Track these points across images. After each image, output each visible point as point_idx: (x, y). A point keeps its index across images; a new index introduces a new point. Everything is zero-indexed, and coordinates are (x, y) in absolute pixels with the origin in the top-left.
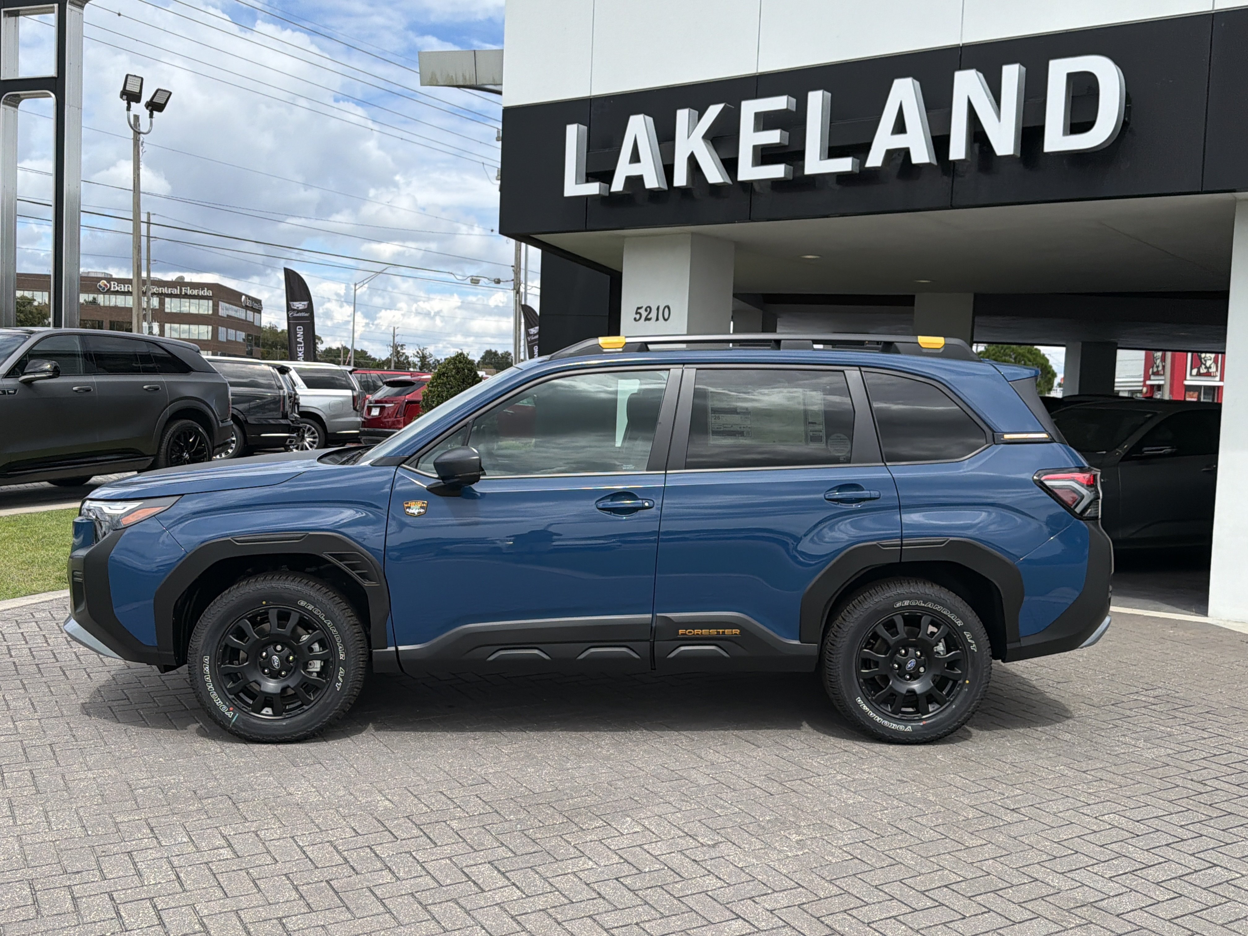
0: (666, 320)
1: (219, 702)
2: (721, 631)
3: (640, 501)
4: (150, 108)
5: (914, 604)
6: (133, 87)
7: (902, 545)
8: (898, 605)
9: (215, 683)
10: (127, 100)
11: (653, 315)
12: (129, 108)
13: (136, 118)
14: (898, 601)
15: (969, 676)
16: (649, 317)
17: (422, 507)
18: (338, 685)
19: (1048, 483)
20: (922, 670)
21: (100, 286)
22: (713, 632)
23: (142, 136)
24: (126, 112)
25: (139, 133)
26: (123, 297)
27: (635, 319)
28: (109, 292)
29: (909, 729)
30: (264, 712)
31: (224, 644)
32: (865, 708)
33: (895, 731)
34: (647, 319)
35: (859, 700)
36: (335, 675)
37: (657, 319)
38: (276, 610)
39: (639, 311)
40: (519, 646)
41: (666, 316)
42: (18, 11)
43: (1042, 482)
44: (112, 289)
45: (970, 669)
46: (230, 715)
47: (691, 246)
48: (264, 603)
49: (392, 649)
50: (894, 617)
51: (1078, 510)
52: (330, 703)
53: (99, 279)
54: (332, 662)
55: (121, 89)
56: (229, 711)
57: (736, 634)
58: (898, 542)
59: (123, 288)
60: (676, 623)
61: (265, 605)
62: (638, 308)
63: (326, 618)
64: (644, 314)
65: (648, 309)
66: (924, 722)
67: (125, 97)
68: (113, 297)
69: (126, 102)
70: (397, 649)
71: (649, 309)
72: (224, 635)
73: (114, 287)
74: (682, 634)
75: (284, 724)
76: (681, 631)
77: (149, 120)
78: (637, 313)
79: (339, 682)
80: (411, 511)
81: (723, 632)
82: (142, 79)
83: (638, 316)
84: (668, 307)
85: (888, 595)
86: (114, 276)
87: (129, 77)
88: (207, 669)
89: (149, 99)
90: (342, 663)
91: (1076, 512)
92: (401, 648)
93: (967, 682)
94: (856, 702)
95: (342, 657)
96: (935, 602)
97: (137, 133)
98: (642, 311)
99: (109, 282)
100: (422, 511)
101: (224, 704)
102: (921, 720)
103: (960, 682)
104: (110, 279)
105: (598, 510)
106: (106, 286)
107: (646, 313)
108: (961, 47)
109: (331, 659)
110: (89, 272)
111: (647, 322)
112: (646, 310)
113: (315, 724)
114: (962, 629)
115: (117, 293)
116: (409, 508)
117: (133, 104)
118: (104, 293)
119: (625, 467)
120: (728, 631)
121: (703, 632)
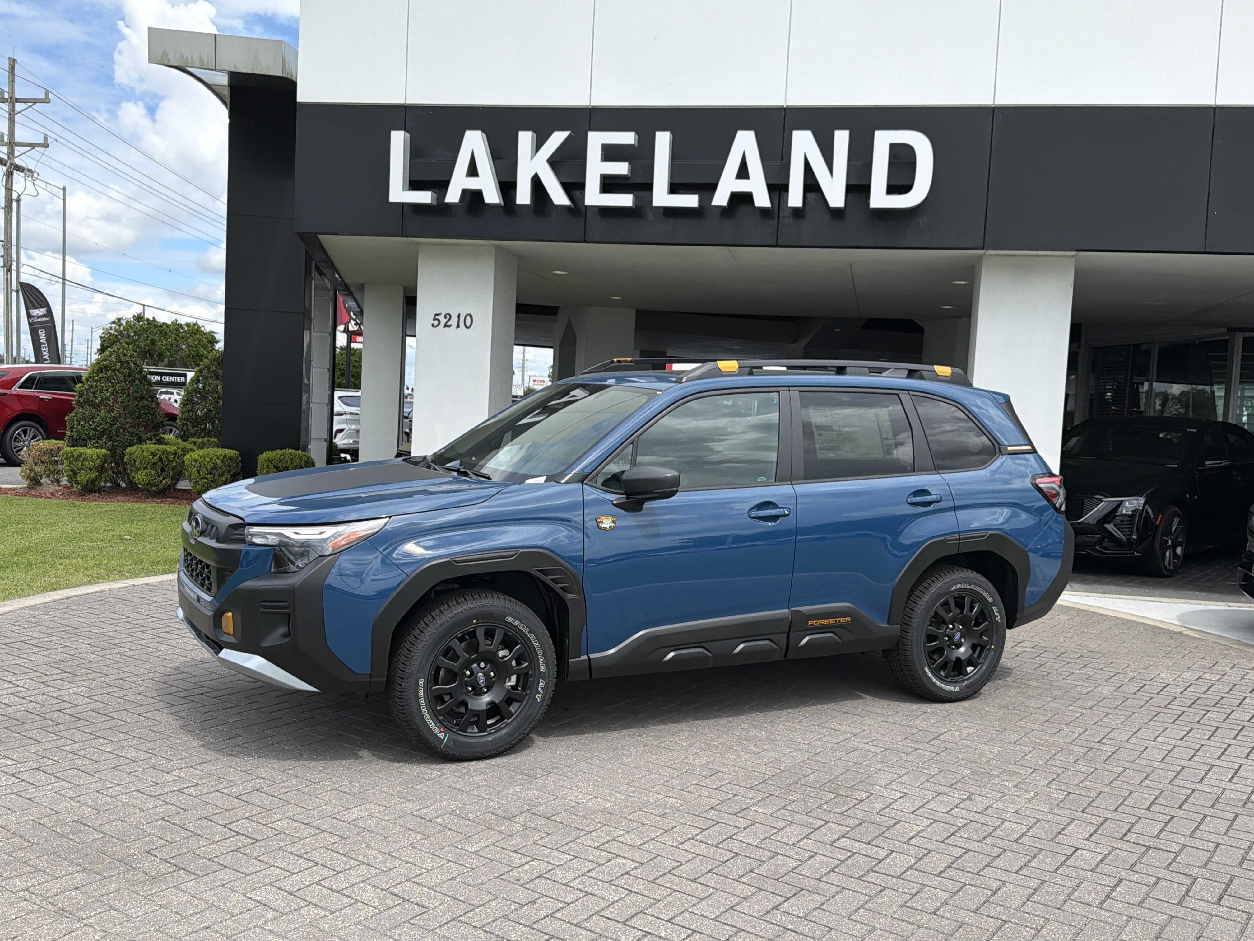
0: (467, 327)
1: (432, 724)
2: (838, 619)
3: (782, 510)
5: (963, 587)
7: (959, 539)
8: (954, 588)
9: (429, 706)
11: (453, 322)
14: (953, 585)
15: (994, 642)
16: (449, 323)
17: (613, 522)
18: (539, 697)
19: (1041, 486)
20: (963, 640)
22: (832, 621)
27: (433, 325)
29: (957, 689)
30: (469, 730)
31: (435, 666)
32: (930, 675)
33: (950, 692)
34: (446, 326)
35: (927, 669)
36: (535, 687)
37: (458, 326)
38: (484, 628)
39: (437, 317)
40: (689, 646)
41: (468, 324)
43: (1037, 485)
45: (995, 637)
46: (441, 736)
47: (495, 259)
48: (475, 621)
49: (584, 657)
50: (949, 599)
51: (1058, 506)
52: (531, 715)
54: (531, 675)
56: (440, 732)
57: (848, 621)
58: (956, 536)
60: (808, 615)
61: (475, 624)
62: (436, 315)
63: (530, 633)
64: (443, 321)
65: (448, 316)
66: (966, 682)
70: (589, 657)
72: (436, 657)
74: (807, 625)
75: (490, 739)
76: (810, 623)
78: (434, 319)
79: (539, 693)
80: (603, 525)
81: (839, 621)
83: (436, 323)
84: (471, 316)
85: (946, 581)
88: (421, 692)
90: (542, 675)
91: (1057, 508)
92: (592, 656)
93: (993, 647)
94: (925, 671)
95: (542, 669)
96: (976, 584)
98: (441, 318)
100: (612, 525)
101: (436, 725)
102: (964, 680)
103: (988, 647)
105: (750, 519)
107: (446, 320)
108: (785, 109)
109: (530, 672)
111: (447, 328)
112: (445, 317)
113: (518, 736)
114: (992, 605)
116: (602, 522)
119: (760, 479)
120: (842, 620)
121: (825, 622)
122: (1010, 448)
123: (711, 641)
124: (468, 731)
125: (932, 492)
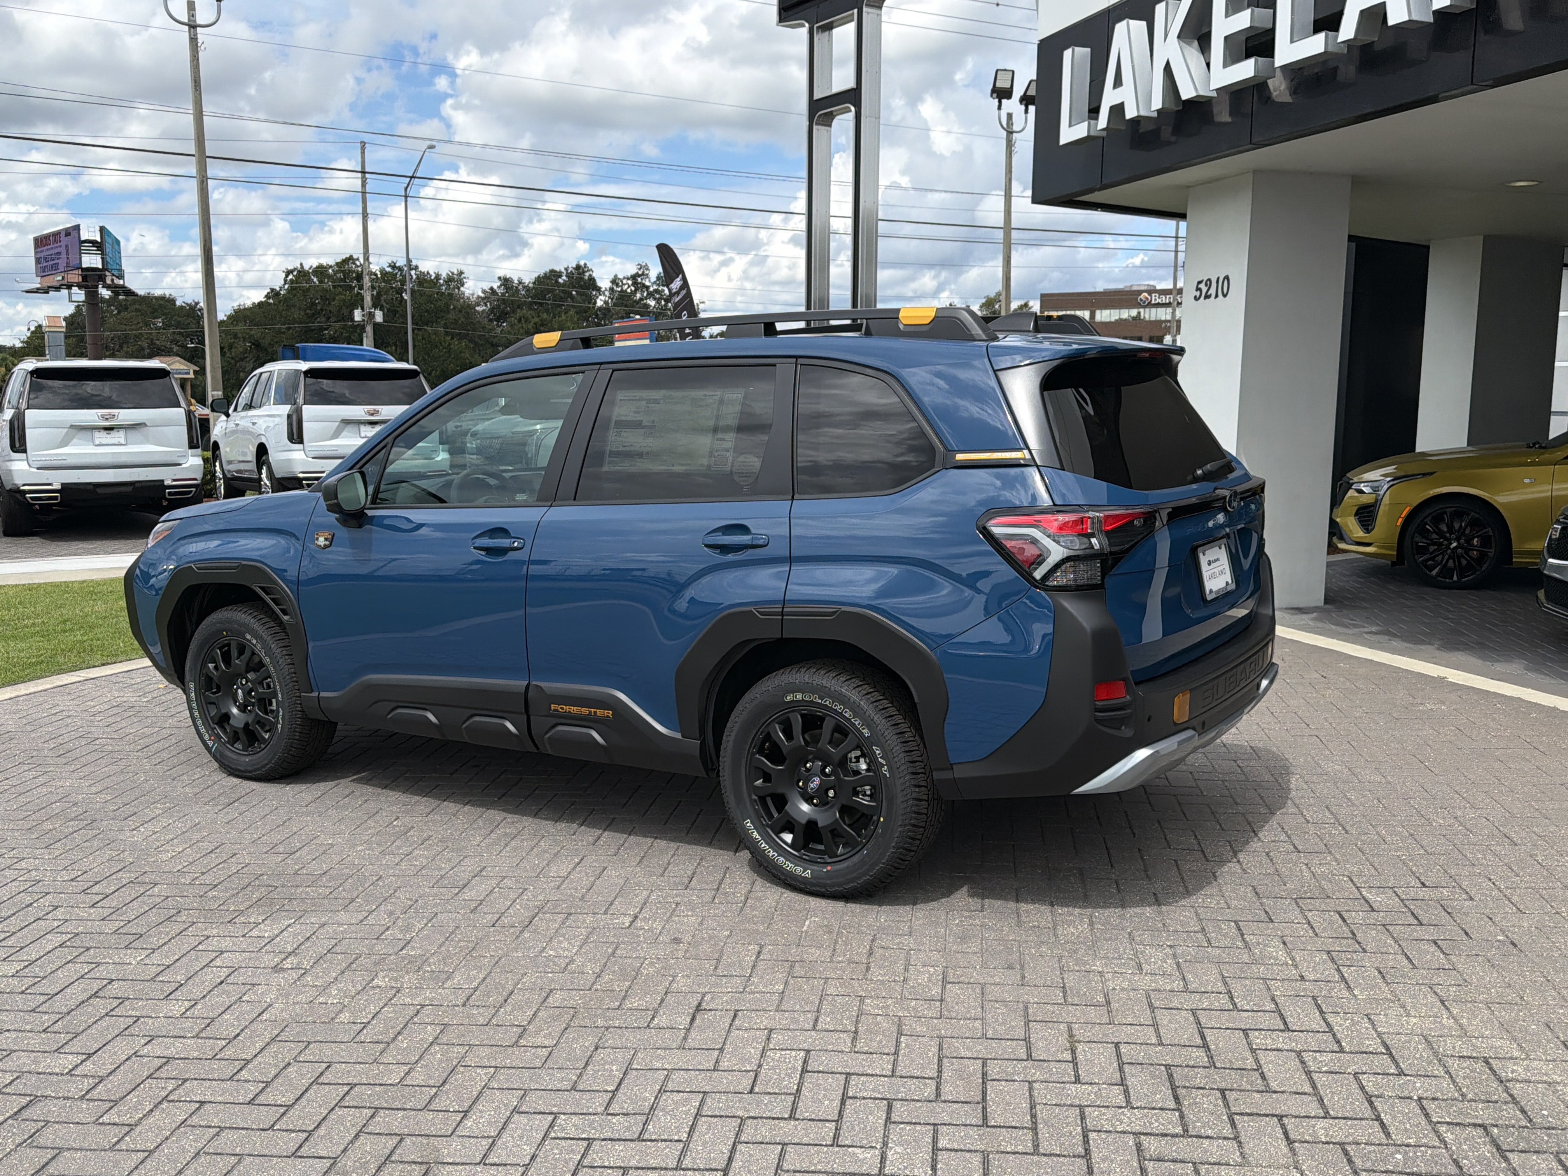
0: (1225, 296)
1: (202, 731)
2: (593, 710)
3: (512, 540)
4: (1024, 102)
5: (807, 699)
6: (1003, 84)
7: (782, 614)
8: (789, 698)
9: (201, 710)
10: (997, 97)
11: (1212, 291)
12: (999, 108)
13: (1010, 116)
14: (788, 693)
15: (884, 812)
16: (1209, 293)
17: (327, 539)
18: (280, 727)
19: (996, 531)
20: (831, 793)
21: (1141, 300)
22: (585, 711)
23: (1015, 135)
24: (997, 111)
25: (1012, 133)
26: (1164, 309)
27: (1196, 297)
28: (1150, 305)
29: (808, 874)
31: (204, 673)
32: (756, 835)
33: (790, 874)
34: (1207, 297)
35: (748, 823)
36: (277, 715)
37: (1217, 296)
38: (236, 642)
39: (1199, 285)
40: (412, 705)
41: (1226, 290)
42: (832, 22)
43: (986, 529)
44: (1153, 302)
45: (885, 802)
46: (211, 745)
47: (1253, 189)
48: (225, 633)
49: (316, 694)
50: (790, 715)
51: (1038, 574)
52: (276, 745)
53: (1140, 292)
55: (991, 87)
56: (210, 740)
57: (608, 716)
58: (777, 609)
59: (1165, 299)
60: (551, 696)
61: (228, 636)
62: (1199, 282)
64: (1204, 291)
66: (831, 868)
67: (995, 95)
68: (1153, 310)
69: (997, 100)
70: (319, 695)
71: (1209, 282)
72: (203, 663)
73: (1156, 299)
74: (555, 710)
75: (248, 760)
76: (556, 706)
77: (1024, 115)
78: (1197, 288)
79: (280, 723)
80: (319, 542)
81: (595, 712)
82: (1013, 72)
83: (1198, 294)
84: (1227, 278)
85: (777, 683)
86: (1158, 287)
87: (999, 72)
88: (193, 697)
89: (1022, 93)
90: (280, 704)
91: (1034, 579)
92: (323, 694)
93: (881, 819)
94: (745, 826)
95: (279, 697)
96: (834, 699)
97: (1010, 133)
98: (1202, 285)
99: (1150, 295)
100: (327, 543)
101: (207, 732)
102: (825, 863)
103: (873, 818)
104: (1151, 291)
105: (473, 550)
106: (1147, 299)
107: (1207, 289)
110: (1131, 286)
111: (1207, 300)
112: (1206, 285)
113: (266, 764)
114: (870, 742)
115: (1158, 305)
116: (318, 539)
117: (1004, 101)
118: (1145, 307)
119: (520, 497)
120: (599, 712)
121: (574, 710)
122: (960, 457)
123: (438, 705)
124: (236, 745)
125: (753, 531)
